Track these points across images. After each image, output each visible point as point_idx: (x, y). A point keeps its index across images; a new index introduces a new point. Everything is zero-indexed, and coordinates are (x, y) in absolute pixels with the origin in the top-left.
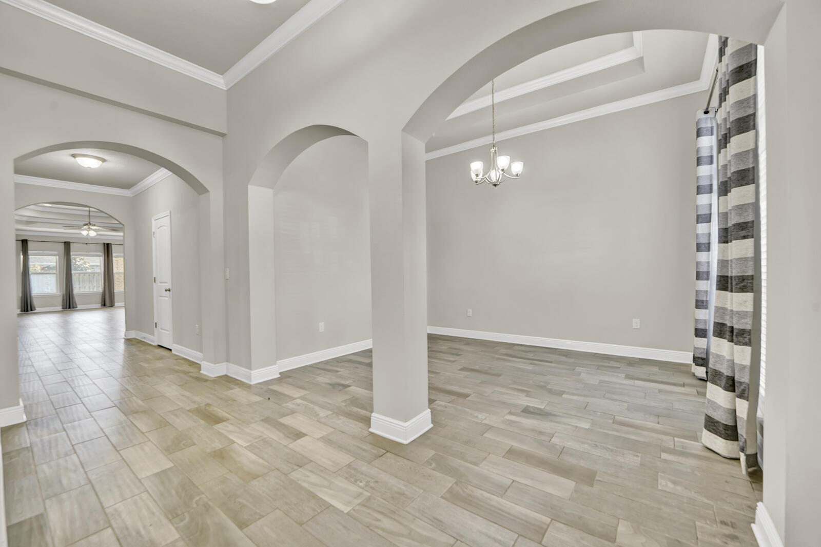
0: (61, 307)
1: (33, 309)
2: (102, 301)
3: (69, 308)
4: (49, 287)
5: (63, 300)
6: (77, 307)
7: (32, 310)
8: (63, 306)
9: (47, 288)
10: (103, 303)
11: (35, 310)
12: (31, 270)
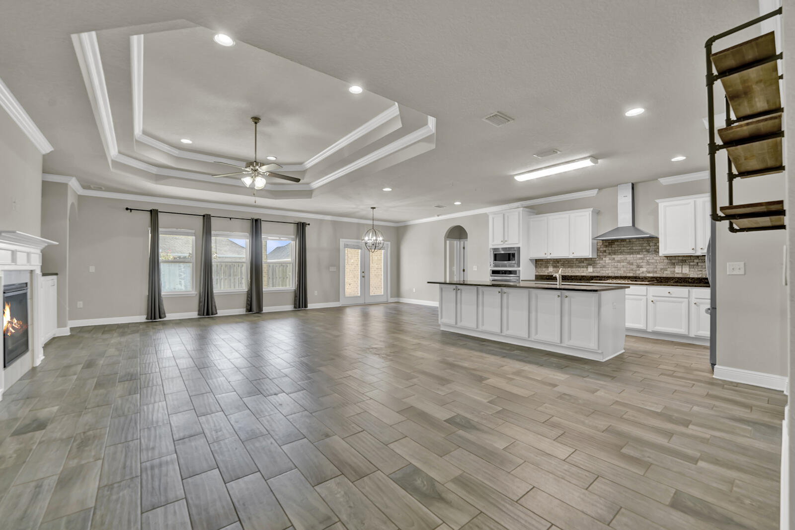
0: (196, 313)
1: (162, 316)
2: (247, 304)
3: (208, 314)
4: (183, 282)
5: (200, 302)
6: (217, 314)
7: (160, 317)
8: (199, 311)
9: (181, 284)
10: (249, 307)
11: (165, 317)
12: (162, 255)
